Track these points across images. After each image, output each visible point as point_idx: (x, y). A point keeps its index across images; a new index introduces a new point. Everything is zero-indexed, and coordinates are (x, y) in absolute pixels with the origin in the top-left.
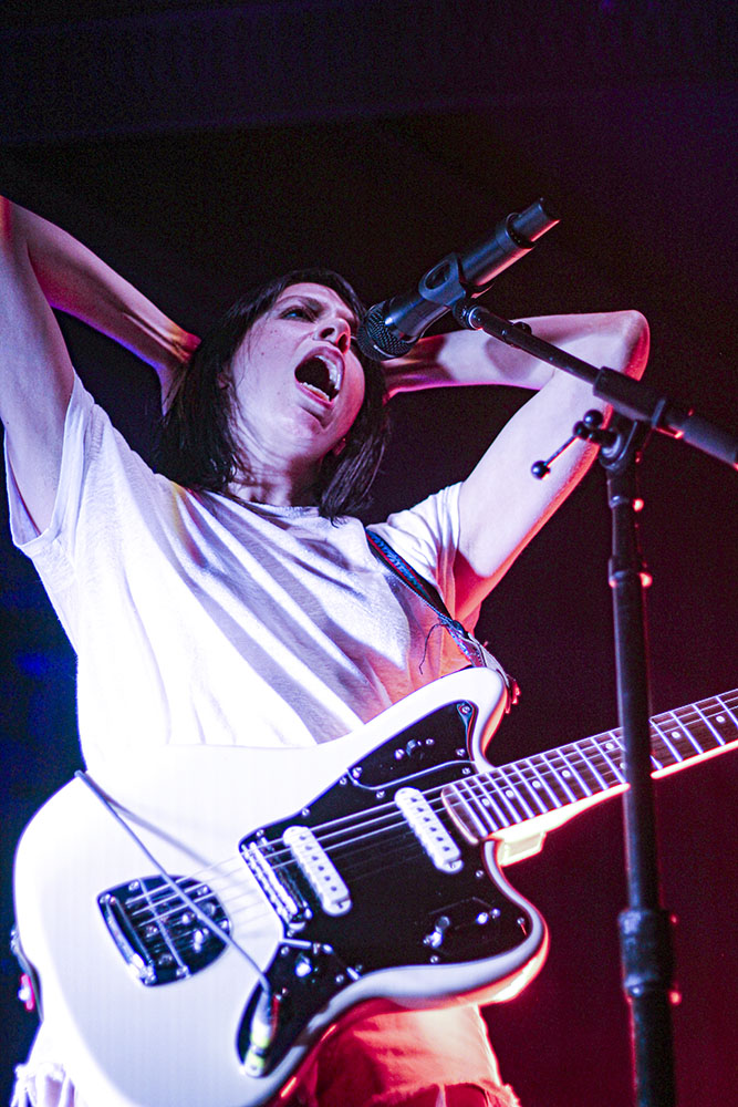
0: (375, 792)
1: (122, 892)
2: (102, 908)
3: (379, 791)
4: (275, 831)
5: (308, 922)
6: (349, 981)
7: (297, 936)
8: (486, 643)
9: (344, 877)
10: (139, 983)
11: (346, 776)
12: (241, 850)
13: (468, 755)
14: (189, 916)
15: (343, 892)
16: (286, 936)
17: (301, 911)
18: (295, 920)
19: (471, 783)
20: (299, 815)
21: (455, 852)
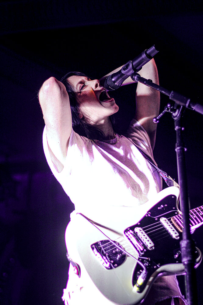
0: (155, 218)
1: (96, 244)
2: (93, 249)
3: (156, 218)
4: (132, 228)
5: (145, 252)
6: (158, 268)
7: (143, 256)
8: (174, 179)
9: (152, 240)
10: (105, 269)
11: (147, 214)
12: (125, 234)
13: (176, 209)
14: (115, 251)
15: (152, 244)
16: (140, 256)
17: (143, 250)
18: (142, 251)
19: (179, 216)
20: (137, 224)
21: (178, 234)
